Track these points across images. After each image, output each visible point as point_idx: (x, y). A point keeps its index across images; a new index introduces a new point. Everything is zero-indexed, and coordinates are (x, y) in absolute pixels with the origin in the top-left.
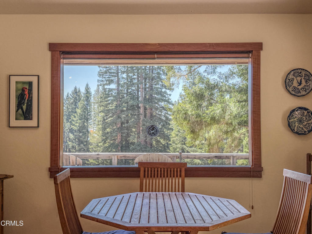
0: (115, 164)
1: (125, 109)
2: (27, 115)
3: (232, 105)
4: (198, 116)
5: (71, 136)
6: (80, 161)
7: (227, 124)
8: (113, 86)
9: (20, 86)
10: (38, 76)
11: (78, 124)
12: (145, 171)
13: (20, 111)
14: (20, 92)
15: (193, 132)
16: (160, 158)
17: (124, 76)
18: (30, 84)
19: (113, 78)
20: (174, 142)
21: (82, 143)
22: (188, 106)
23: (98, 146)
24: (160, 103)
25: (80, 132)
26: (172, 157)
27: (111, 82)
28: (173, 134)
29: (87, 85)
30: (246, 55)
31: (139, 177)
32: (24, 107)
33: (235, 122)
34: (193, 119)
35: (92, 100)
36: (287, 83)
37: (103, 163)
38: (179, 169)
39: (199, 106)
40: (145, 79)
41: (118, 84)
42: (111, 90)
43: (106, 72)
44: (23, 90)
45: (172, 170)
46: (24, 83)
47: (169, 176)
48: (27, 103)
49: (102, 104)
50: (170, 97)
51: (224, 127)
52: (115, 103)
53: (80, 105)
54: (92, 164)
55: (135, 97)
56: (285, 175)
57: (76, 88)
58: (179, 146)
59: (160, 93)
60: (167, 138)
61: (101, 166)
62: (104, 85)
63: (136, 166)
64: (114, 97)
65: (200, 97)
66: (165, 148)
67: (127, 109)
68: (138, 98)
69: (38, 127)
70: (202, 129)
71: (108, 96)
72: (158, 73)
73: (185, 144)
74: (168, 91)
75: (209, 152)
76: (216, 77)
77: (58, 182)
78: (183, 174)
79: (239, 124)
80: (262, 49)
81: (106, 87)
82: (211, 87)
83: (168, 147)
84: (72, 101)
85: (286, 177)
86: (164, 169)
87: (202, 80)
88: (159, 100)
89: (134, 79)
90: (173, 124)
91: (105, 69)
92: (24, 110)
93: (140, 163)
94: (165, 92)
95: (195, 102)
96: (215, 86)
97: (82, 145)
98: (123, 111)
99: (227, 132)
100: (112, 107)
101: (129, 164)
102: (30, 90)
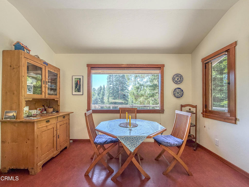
0: (111, 108)
1: (115, 92)
2: (79, 90)
3: (148, 91)
4: (138, 94)
5: (99, 100)
6: (100, 107)
7: (146, 96)
8: (111, 85)
9: (76, 80)
10: (83, 76)
11: (101, 97)
12: (121, 111)
13: (76, 89)
14: (76, 82)
15: (136, 99)
16: (126, 107)
17: (115, 82)
18: (80, 79)
19: (111, 83)
20: (129, 102)
21: (102, 102)
22: (134, 91)
23: (107, 103)
24: (125, 91)
25: (102, 99)
26: (130, 106)
27: (111, 84)
28: (129, 100)
29: (104, 85)
30: (158, 69)
31: (119, 113)
32: (78, 87)
33: (148, 96)
34: (136, 95)
35: (105, 90)
36: (173, 79)
37: (108, 108)
38: (134, 111)
39: (137, 91)
40: (121, 83)
41: (113, 85)
42: (111, 87)
43: (109, 81)
44: (77, 81)
45: (132, 110)
46: (78, 79)
47: (133, 113)
48: (79, 86)
49: (108, 91)
50: (129, 89)
51: (145, 97)
52: (112, 90)
53: (102, 91)
54: (105, 108)
55: (118, 89)
56: (176, 113)
57: (100, 86)
58: (131, 103)
59: (126, 88)
60: (127, 101)
61: (108, 109)
62: (109, 85)
63: (118, 109)
64: (112, 89)
65: (138, 88)
66: (127, 104)
67: (116, 92)
68: (119, 89)
69: (83, 94)
70: (138, 98)
71: (110, 88)
72: (125, 82)
73: (133, 103)
74: (128, 87)
75: (140, 104)
76: (142, 82)
77: (87, 116)
78: (136, 112)
79: (150, 96)
80: (164, 67)
81: (109, 86)
82: (141, 85)
83: (128, 104)
84: (99, 90)
85: (177, 113)
86: (129, 110)
87: (138, 83)
88: (125, 90)
89: (118, 83)
90: (129, 97)
91: (109, 80)
92: (78, 88)
93: (120, 108)
94: (127, 87)
95: (136, 90)
96: (142, 85)
97: (102, 103)
98: (114, 93)
99: (146, 99)
100: (111, 92)
101: (116, 108)
102: (80, 81)
